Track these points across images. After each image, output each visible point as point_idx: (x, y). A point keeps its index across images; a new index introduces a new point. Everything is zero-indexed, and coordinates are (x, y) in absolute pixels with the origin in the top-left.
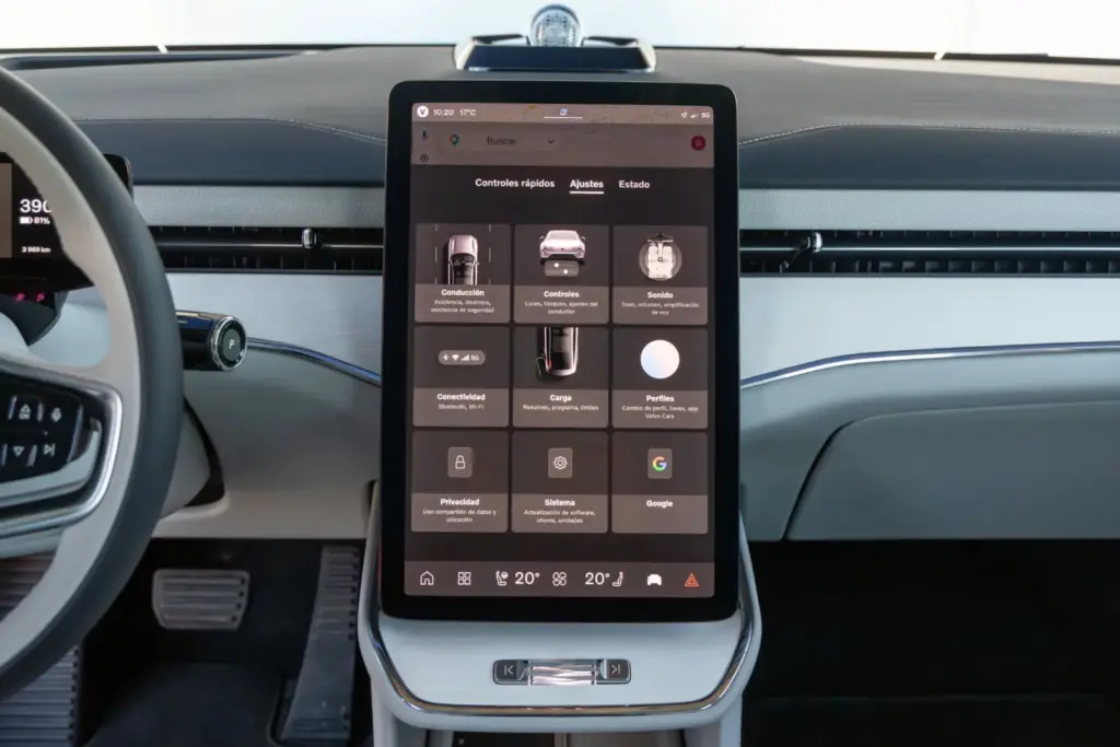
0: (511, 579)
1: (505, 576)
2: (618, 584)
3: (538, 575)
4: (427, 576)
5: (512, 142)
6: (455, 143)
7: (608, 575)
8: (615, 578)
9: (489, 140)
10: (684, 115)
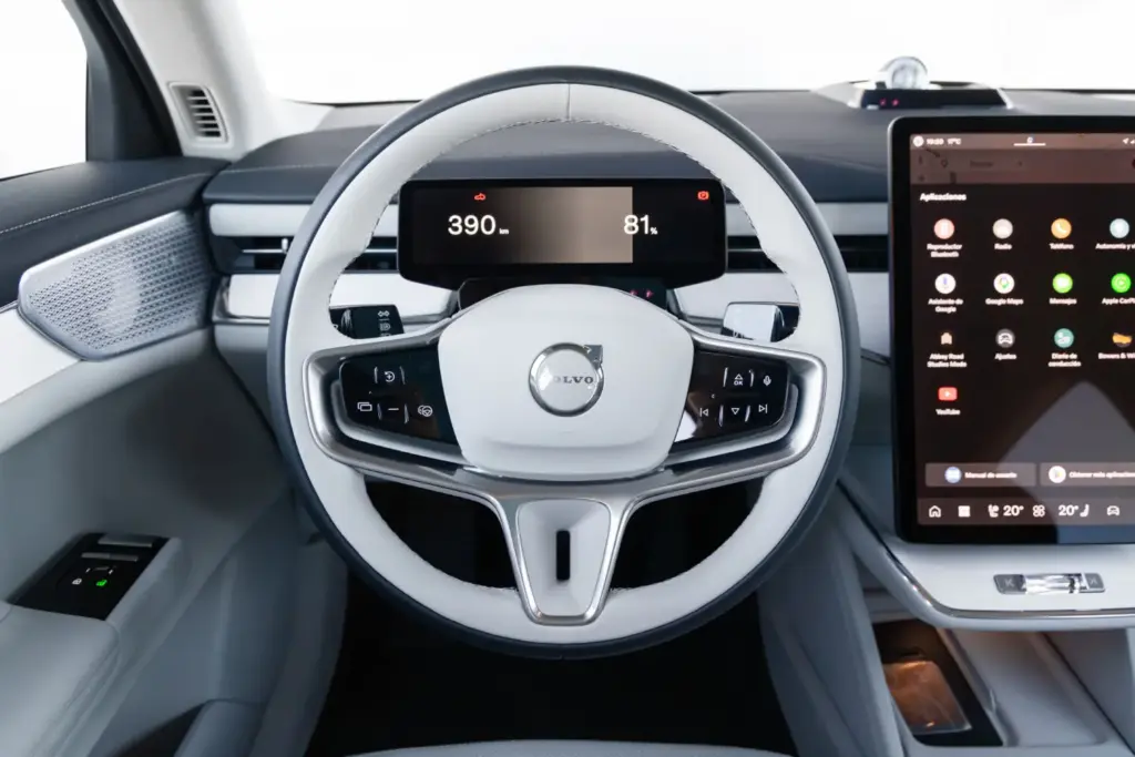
0: (1001, 512)
1: (996, 508)
2: (1085, 514)
3: (1022, 508)
4: (935, 510)
5: (990, 165)
6: (945, 166)
7: (1077, 507)
8: (1082, 509)
9: (973, 164)
10: (1126, 141)
